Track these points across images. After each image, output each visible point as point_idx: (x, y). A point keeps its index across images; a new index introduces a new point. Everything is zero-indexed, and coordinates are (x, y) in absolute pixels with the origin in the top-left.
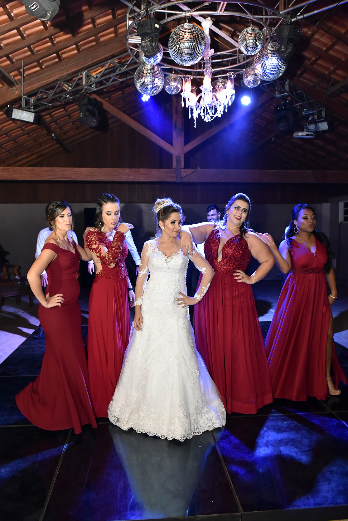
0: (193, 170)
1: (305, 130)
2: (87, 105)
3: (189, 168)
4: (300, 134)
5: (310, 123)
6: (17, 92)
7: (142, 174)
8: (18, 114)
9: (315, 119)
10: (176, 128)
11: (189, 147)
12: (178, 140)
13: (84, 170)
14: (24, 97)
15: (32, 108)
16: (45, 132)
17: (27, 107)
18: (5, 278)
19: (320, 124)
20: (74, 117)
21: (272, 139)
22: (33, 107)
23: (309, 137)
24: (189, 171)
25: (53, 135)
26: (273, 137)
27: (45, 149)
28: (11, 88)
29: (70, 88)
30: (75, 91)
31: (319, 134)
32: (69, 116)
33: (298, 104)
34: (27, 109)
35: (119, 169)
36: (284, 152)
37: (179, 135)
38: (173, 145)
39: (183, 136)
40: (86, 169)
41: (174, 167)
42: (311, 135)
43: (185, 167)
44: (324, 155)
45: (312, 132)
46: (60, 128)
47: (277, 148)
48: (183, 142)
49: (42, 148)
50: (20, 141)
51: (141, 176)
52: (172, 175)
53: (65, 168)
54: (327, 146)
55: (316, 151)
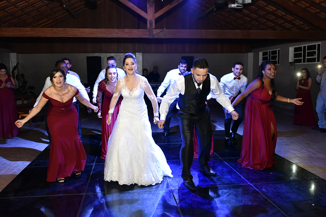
0: (161, 30)
1: (236, 3)
3: (158, 29)
4: (233, 6)
7: (127, 33)
10: (149, 1)
12: (151, 10)
16: (58, 4)
21: (214, 9)
24: (158, 31)
25: (64, 6)
27: (59, 16)
31: (245, 6)
36: (222, 18)
37: (151, 6)
38: (147, 13)
39: (154, 7)
40: (88, 29)
41: (148, 28)
42: (240, 6)
43: (156, 28)
44: (249, 20)
45: (240, 4)
46: (69, 1)
47: (218, 15)
48: (154, 11)
49: (56, 15)
50: (41, 10)
51: (125, 34)
52: (147, 33)
53: (74, 29)
54: (252, 14)
55: (244, 17)
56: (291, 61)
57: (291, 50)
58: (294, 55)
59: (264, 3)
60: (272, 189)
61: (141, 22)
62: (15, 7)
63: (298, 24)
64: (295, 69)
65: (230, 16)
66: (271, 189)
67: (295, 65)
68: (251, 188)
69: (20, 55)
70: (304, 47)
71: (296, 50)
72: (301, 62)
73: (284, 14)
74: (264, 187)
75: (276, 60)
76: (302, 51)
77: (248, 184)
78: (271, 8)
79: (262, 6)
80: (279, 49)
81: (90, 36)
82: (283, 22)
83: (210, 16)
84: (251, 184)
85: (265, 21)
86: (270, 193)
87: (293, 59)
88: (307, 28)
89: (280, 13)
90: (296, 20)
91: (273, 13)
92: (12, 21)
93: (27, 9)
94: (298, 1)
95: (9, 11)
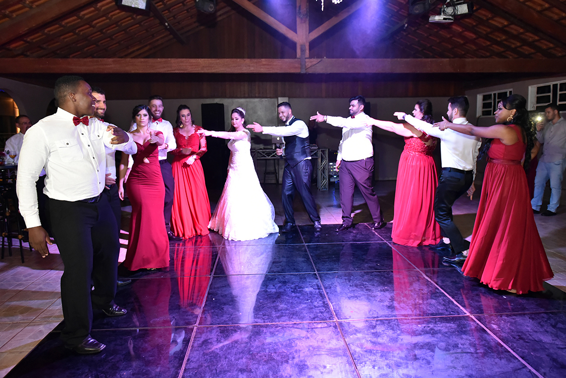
0: (319, 60)
1: (442, 14)
3: (314, 58)
4: (438, 18)
5: (448, 5)
7: (264, 65)
8: (129, 1)
9: (454, 1)
10: (300, 13)
11: (315, 34)
12: (302, 27)
13: (201, 61)
16: (157, 21)
19: (458, 6)
20: (188, 4)
21: (404, 25)
23: (447, 21)
24: (315, 61)
25: (166, 24)
26: (406, 23)
27: (158, 40)
31: (458, 18)
32: (183, 2)
35: (238, 60)
36: (417, 40)
37: (303, 21)
38: (296, 33)
39: (307, 22)
40: (203, 59)
41: (298, 56)
42: (449, 19)
43: (311, 57)
44: (462, 42)
45: (450, 15)
46: (174, 16)
47: (409, 36)
48: (308, 29)
49: (155, 40)
50: (131, 31)
51: (262, 67)
52: (297, 65)
53: (181, 59)
54: (466, 33)
55: (453, 38)
56: (532, 109)
57: (532, 90)
58: (536, 99)
59: (487, 14)
60: (508, 326)
62: (91, 26)
63: (545, 47)
65: (430, 37)
68: (472, 323)
70: (555, 86)
71: (540, 90)
73: (521, 31)
74: (493, 321)
76: (550, 92)
77: (465, 315)
78: (499, 22)
79: (485, 18)
80: (511, 90)
82: (518, 44)
83: (398, 38)
84: (470, 316)
85: (489, 43)
86: (505, 332)
87: (535, 106)
88: (560, 54)
89: (515, 29)
90: (542, 41)
91: (502, 30)
92: (86, 49)
93: (109, 30)
94: (547, 9)
95: (81, 33)
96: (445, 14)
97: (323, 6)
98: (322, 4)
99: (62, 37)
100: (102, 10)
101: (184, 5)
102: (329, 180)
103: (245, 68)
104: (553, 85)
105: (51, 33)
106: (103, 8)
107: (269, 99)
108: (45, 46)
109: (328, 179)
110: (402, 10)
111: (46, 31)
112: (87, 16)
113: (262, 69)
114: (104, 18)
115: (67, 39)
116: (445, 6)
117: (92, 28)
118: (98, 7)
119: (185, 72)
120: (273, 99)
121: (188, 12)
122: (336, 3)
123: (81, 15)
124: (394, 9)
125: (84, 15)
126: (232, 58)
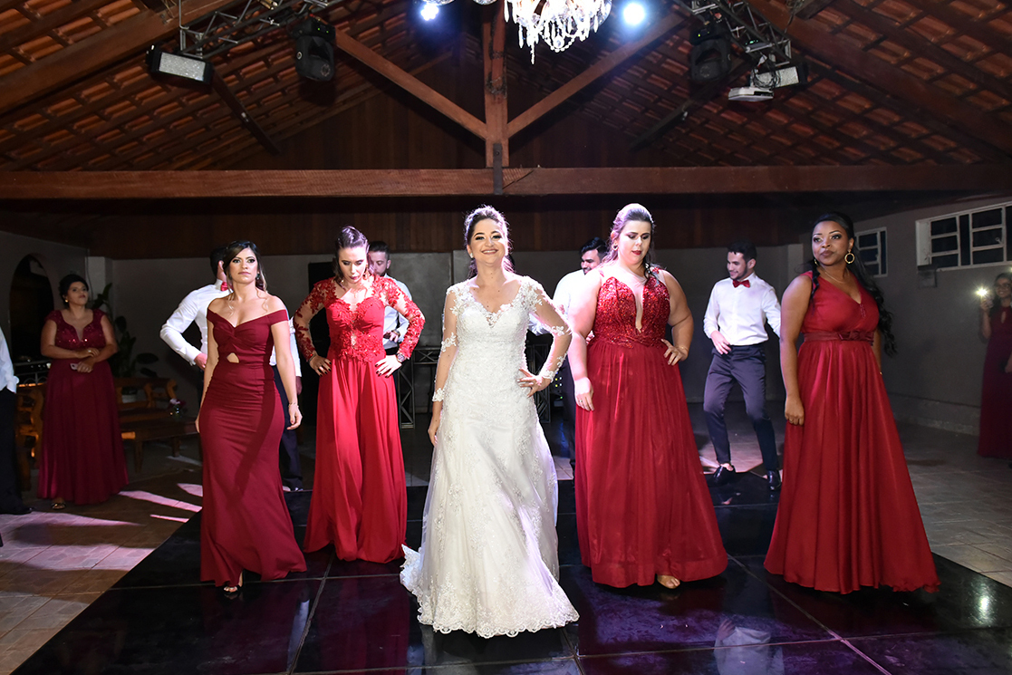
0: (528, 170)
1: (752, 84)
2: (311, 34)
3: (519, 167)
4: (744, 92)
5: (763, 70)
6: (168, 21)
7: (424, 180)
8: (171, 64)
9: (773, 63)
10: (491, 86)
11: (520, 123)
12: (496, 110)
13: (307, 174)
14: (184, 30)
15: (199, 52)
16: (227, 110)
17: (190, 49)
18: (149, 406)
19: (781, 71)
20: (284, 79)
21: (683, 113)
22: (201, 49)
23: (762, 97)
24: (520, 172)
25: (244, 115)
26: (686, 110)
27: (228, 146)
28: (157, 12)
29: (276, 4)
30: (286, 9)
31: (782, 95)
32: (274, 76)
33: (737, 29)
34: (190, 54)
35: (377, 171)
36: (706, 141)
37: (497, 100)
38: (484, 121)
39: (505, 103)
40: (310, 171)
41: (488, 164)
42: (765, 94)
43: (511, 166)
44: (789, 143)
45: (767, 86)
46: (258, 102)
47: (692, 135)
48: (506, 113)
49: (222, 145)
50: (178, 128)
51: (421, 184)
52: (486, 181)
53: (268, 172)
54: (795, 125)
55: (772, 137)
56: (925, 263)
57: (922, 229)
58: (930, 243)
59: (833, 90)
60: (920, 658)
61: (468, 150)
62: (102, 118)
63: (940, 148)
64: (936, 285)
65: (730, 136)
66: (917, 659)
67: (935, 273)
68: (846, 655)
69: (115, 263)
70: (964, 219)
71: (936, 228)
72: (956, 265)
73: (896, 119)
74: (889, 649)
75: (874, 263)
76: (956, 230)
77: (833, 639)
78: (855, 103)
79: (828, 98)
80: (884, 229)
81: (316, 192)
82: (892, 144)
83: (671, 140)
84: (842, 641)
85: (837, 144)
86: (913, 670)
87: (931, 257)
88: (968, 161)
89: (885, 116)
90: (935, 137)
91: (862, 118)
92: (93, 161)
93: (136, 125)
94: (940, 77)
95: (83, 131)
96: (757, 84)
97: (533, 56)
98: (532, 52)
99: (47, 138)
100: (123, 87)
101: (277, 80)
102: (552, 404)
103: (389, 187)
104: (961, 217)
105: (26, 129)
106: (126, 83)
107: (436, 254)
108: (13, 154)
109: (549, 402)
110: (678, 87)
111: (16, 126)
112: (94, 99)
113: (422, 189)
114: (127, 102)
115: (55, 143)
116: (756, 71)
117: (103, 122)
118: (115, 81)
119: (277, 195)
120: (443, 255)
121: (284, 94)
122: (557, 51)
123: (83, 96)
124: (662, 86)
125: (89, 96)
126: (367, 168)
